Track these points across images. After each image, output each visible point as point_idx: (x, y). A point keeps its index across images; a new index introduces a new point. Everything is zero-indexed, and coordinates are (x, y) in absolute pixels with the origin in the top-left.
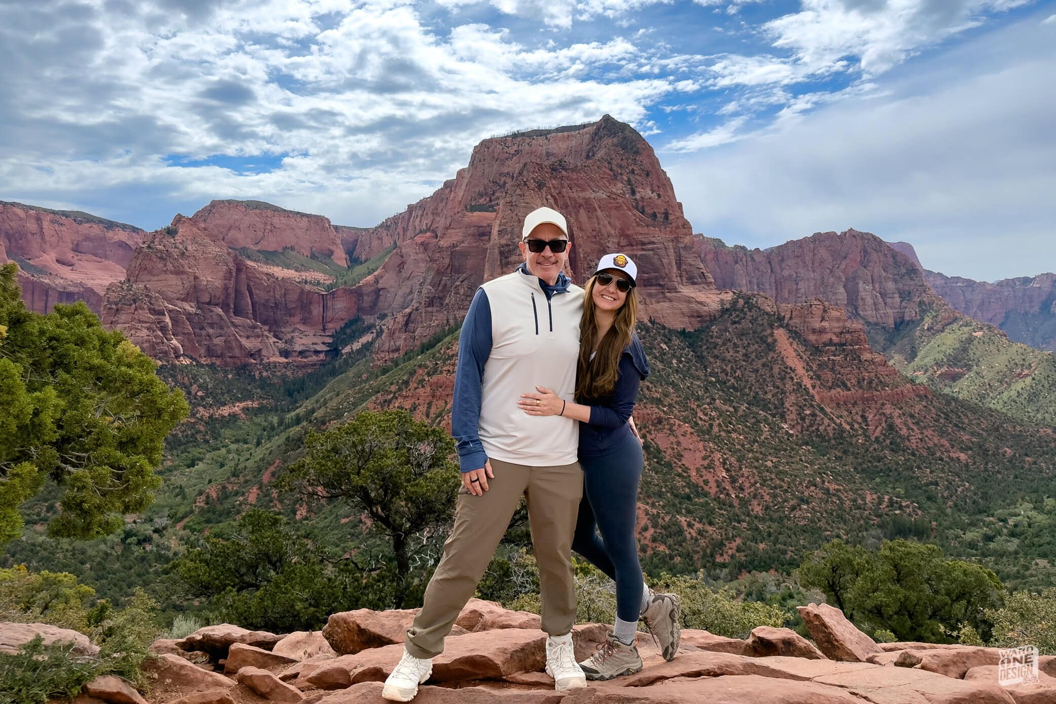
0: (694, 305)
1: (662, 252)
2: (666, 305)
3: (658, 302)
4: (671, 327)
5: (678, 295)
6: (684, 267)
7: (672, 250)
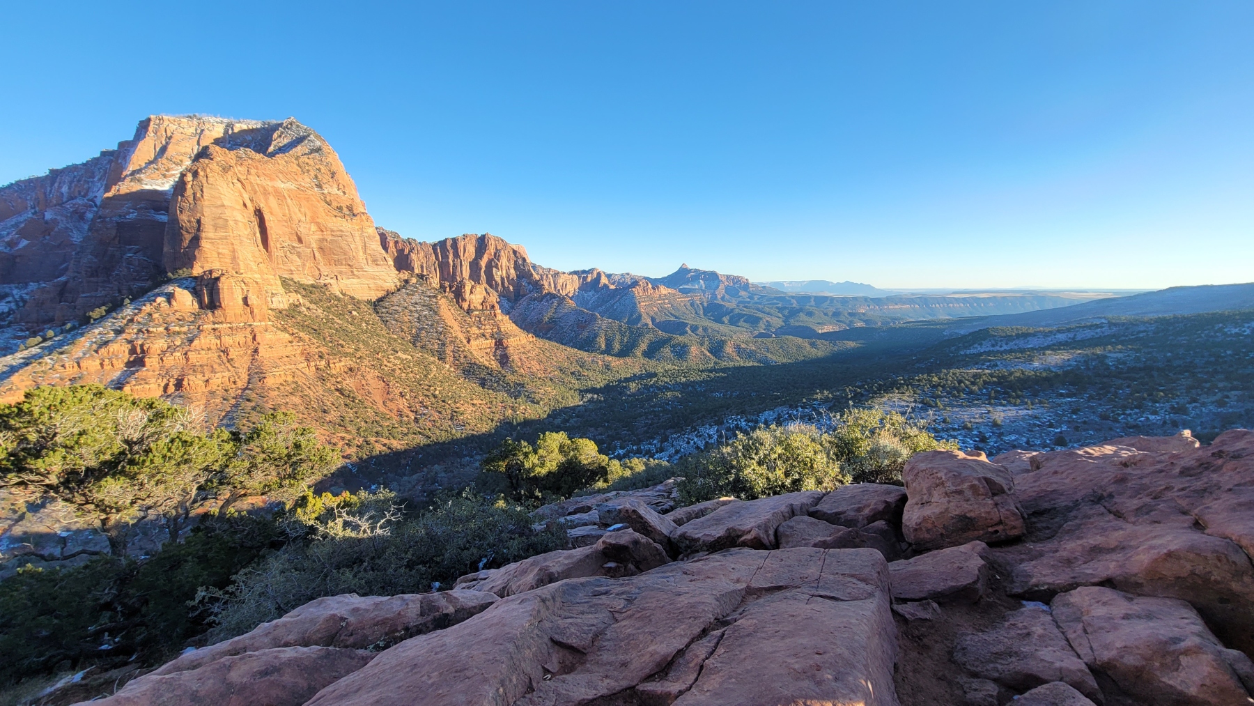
0: (378, 282)
1: (350, 239)
2: (355, 281)
3: (348, 278)
4: (360, 299)
5: (365, 273)
6: (368, 252)
7: (358, 238)
